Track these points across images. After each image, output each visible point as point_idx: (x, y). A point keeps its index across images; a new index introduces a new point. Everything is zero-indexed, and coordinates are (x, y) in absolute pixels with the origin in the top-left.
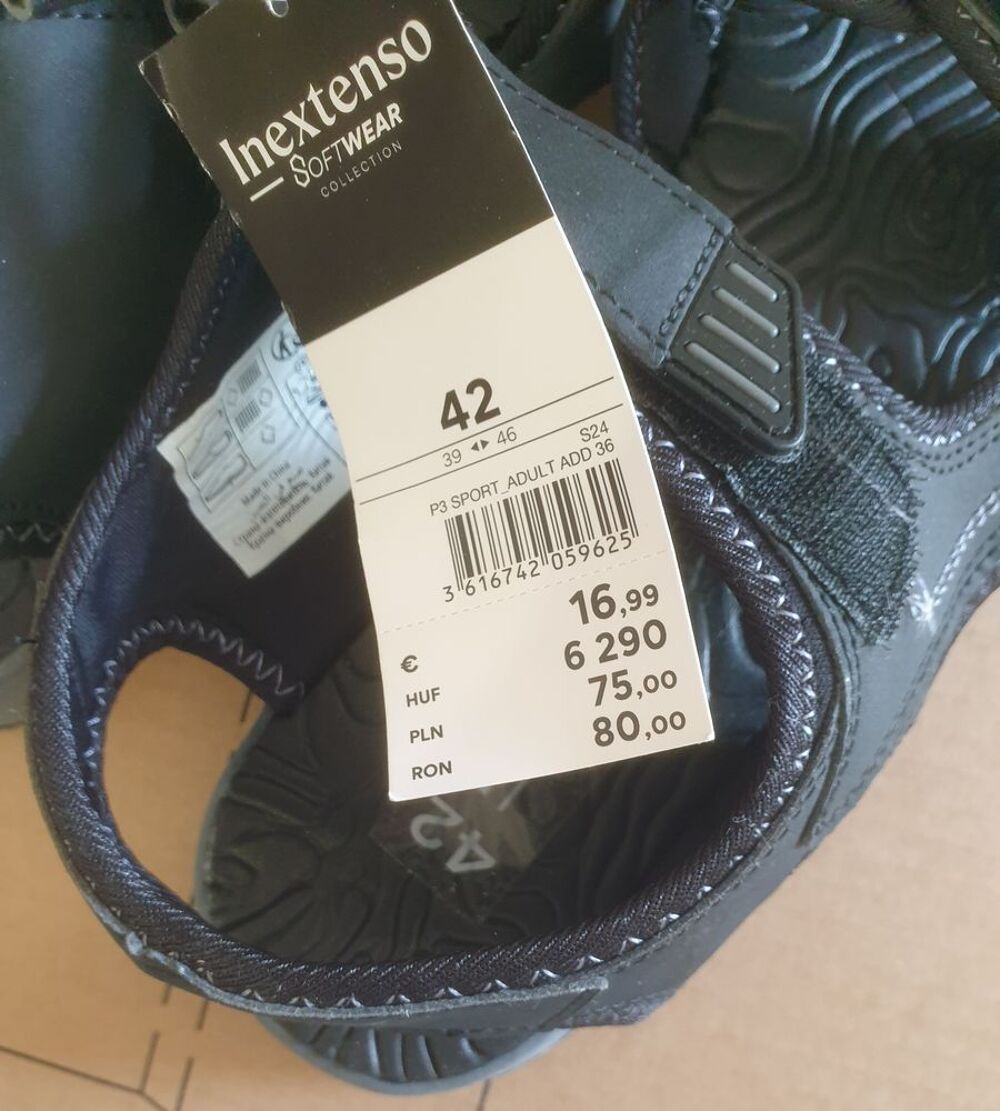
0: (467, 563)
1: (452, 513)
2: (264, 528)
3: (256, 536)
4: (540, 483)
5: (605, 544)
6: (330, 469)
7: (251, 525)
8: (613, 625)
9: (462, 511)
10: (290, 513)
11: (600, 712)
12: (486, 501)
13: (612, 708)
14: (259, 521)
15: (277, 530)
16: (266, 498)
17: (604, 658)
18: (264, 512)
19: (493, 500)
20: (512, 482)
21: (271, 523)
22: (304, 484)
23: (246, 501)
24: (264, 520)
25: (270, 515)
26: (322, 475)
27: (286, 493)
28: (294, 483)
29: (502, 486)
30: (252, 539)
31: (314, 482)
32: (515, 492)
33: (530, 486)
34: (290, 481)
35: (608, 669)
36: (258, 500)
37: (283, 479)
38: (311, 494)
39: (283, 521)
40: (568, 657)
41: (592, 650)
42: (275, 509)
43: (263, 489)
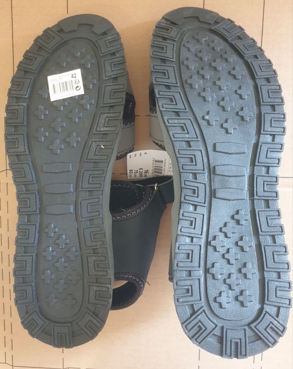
0: (156, 161)
1: (164, 161)
4: (163, 171)
5: (153, 174)
8: (143, 173)
9: (164, 162)
11: (133, 170)
12: (164, 165)
13: (133, 171)
17: (140, 172)
19: (163, 166)
20: (164, 169)
29: (165, 168)
32: (163, 169)
33: (163, 170)
35: (138, 172)
40: (141, 169)
41: (141, 171)
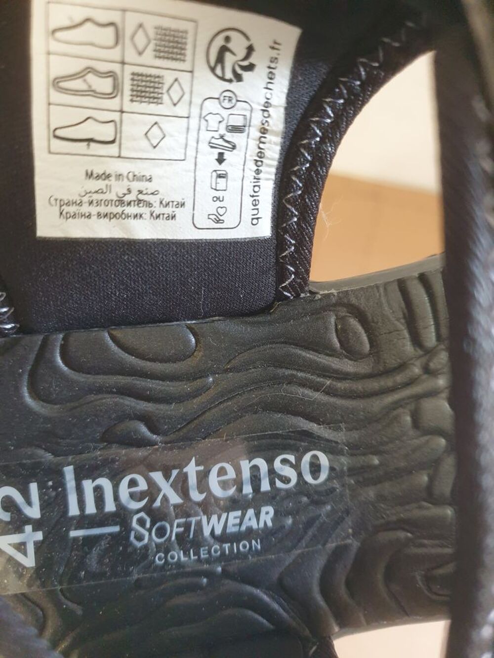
2: (85, 209)
3: (72, 209)
6: (179, 212)
7: (76, 198)
10: (115, 216)
14: (86, 199)
15: (94, 218)
16: (109, 187)
18: (95, 197)
21: (94, 210)
22: (149, 205)
23: (90, 175)
24: (91, 203)
25: (98, 203)
26: (169, 210)
27: (127, 198)
28: (141, 197)
30: (66, 209)
31: (158, 210)
34: (140, 192)
36: (101, 184)
37: (136, 186)
38: (147, 216)
39: (106, 216)
42: (108, 203)
43: (113, 178)
